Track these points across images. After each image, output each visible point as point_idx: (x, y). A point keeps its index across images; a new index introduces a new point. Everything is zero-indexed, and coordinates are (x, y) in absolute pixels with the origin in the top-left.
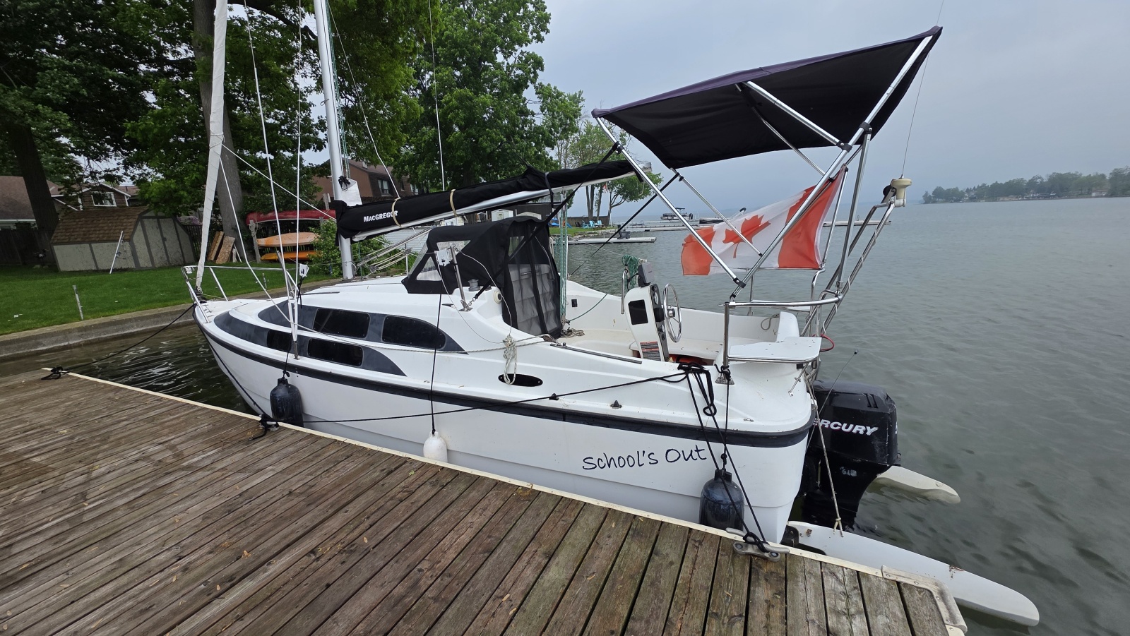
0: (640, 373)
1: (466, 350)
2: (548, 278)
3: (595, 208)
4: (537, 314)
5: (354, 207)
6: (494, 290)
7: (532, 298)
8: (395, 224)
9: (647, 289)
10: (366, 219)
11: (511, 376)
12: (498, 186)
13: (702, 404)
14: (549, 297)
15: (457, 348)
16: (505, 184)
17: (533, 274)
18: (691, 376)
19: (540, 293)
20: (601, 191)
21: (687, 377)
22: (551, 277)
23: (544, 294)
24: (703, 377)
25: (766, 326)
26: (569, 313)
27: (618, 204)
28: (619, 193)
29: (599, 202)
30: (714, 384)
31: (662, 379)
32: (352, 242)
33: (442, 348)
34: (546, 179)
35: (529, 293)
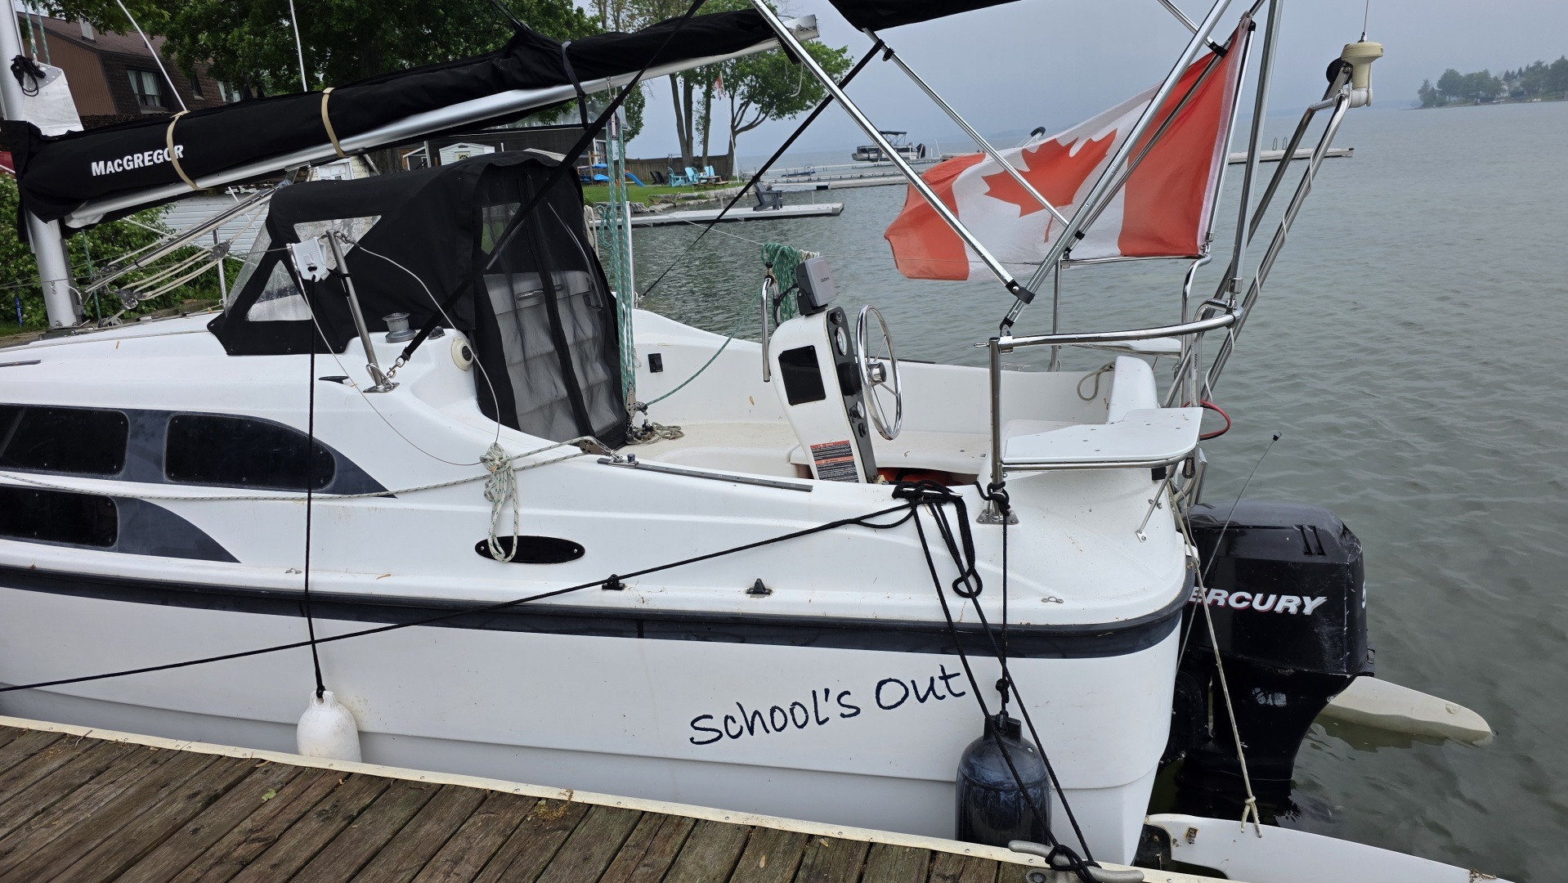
0: (808, 511)
1: (391, 489)
2: (588, 304)
3: (697, 137)
4: (563, 392)
5: (61, 138)
6: (452, 340)
7: (550, 354)
8: (179, 181)
9: (820, 320)
10: (98, 168)
11: (506, 542)
12: (443, 77)
13: (948, 572)
14: (592, 351)
15: (369, 486)
16: (464, 71)
17: (548, 297)
18: (924, 512)
19: (570, 340)
20: (708, 95)
21: (914, 514)
22: (593, 303)
23: (579, 343)
24: (950, 511)
25: (1088, 392)
26: (643, 386)
27: (751, 126)
28: (750, 98)
29: (706, 120)
30: (974, 526)
31: (858, 521)
32: (66, 232)
33: (328, 487)
34: (565, 58)
35: (541, 342)
